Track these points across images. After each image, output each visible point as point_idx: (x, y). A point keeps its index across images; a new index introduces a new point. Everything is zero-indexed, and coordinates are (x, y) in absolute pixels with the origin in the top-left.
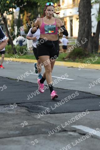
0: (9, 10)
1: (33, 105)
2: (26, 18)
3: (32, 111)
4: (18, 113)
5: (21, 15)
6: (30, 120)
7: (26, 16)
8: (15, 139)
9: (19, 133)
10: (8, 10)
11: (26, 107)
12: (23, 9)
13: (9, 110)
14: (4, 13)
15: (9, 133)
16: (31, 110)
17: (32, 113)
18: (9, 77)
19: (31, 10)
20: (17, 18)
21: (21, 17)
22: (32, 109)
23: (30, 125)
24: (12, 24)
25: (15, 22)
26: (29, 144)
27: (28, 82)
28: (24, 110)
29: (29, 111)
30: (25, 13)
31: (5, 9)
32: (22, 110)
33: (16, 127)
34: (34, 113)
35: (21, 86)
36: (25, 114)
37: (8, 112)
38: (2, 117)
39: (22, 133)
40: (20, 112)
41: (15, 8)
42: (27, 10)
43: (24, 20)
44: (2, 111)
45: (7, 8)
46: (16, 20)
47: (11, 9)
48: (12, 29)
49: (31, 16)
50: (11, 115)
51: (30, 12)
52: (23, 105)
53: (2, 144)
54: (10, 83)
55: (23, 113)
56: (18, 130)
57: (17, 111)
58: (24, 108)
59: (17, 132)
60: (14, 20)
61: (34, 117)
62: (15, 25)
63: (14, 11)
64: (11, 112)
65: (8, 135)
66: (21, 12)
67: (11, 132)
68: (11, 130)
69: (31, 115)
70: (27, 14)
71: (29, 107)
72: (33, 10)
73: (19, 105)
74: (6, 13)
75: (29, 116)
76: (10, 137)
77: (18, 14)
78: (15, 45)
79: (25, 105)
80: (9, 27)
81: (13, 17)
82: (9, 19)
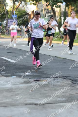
0: (58, 4)
1: (76, 79)
2: (70, 10)
3: (76, 83)
4: (65, 84)
5: (67, 8)
6: (74, 90)
7: (70, 9)
8: (62, 104)
9: (65, 100)
10: (56, 4)
11: (70, 80)
12: (69, 4)
13: (57, 82)
14: (53, 6)
15: (57, 100)
16: (74, 82)
17: (75, 85)
18: (57, 56)
19: (75, 5)
20: (64, 10)
21: (67, 10)
22: (76, 82)
23: (73, 94)
24: (60, 15)
25: (62, 13)
26: (73, 109)
27: (72, 60)
28: (69, 82)
29: (73, 83)
30: (70, 6)
31: (54, 3)
32: (68, 82)
33: (63, 95)
34: (76, 85)
35: (67, 63)
36: (70, 85)
37: (57, 83)
38: (52, 87)
39: (67, 100)
40: (66, 83)
41: (62, 3)
42: (71, 4)
43: (69, 12)
44: (52, 82)
45: (56, 3)
46: (63, 12)
47: (59, 4)
48: (59, 19)
49: (74, 9)
50: (59, 86)
51: (73, 6)
52: (68, 78)
53: (52, 108)
54: (58, 61)
55: (69, 84)
56: (64, 98)
57: (63, 83)
58: (69, 80)
59: (64, 99)
60: (61, 12)
61: (77, 88)
62: (62, 16)
63: (61, 5)
64: (59, 84)
65: (57, 101)
66: (67, 5)
67: (59, 99)
68: (59, 98)
69: (74, 86)
70: (71, 7)
71: (73, 80)
72: (76, 4)
73: (65, 78)
74: (55, 7)
75: (73, 87)
76: (58, 103)
77: (64, 7)
78: (62, 32)
79: (70, 78)
80: (57, 17)
81: (60, 10)
82: (57, 11)
